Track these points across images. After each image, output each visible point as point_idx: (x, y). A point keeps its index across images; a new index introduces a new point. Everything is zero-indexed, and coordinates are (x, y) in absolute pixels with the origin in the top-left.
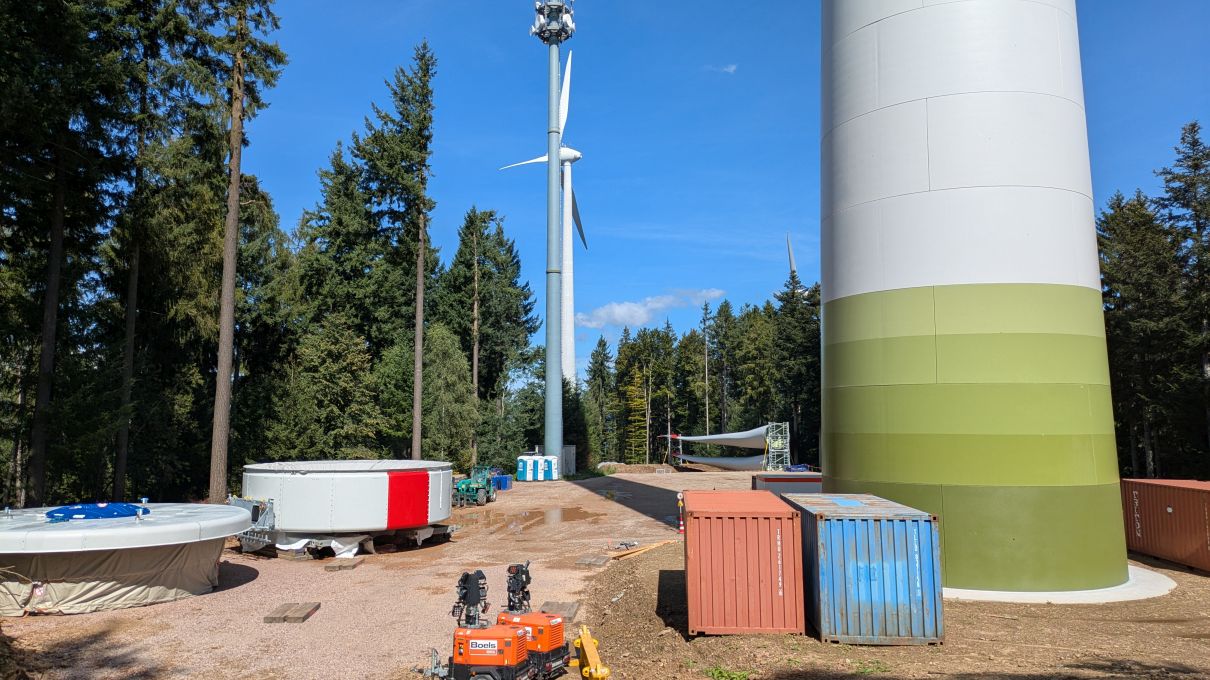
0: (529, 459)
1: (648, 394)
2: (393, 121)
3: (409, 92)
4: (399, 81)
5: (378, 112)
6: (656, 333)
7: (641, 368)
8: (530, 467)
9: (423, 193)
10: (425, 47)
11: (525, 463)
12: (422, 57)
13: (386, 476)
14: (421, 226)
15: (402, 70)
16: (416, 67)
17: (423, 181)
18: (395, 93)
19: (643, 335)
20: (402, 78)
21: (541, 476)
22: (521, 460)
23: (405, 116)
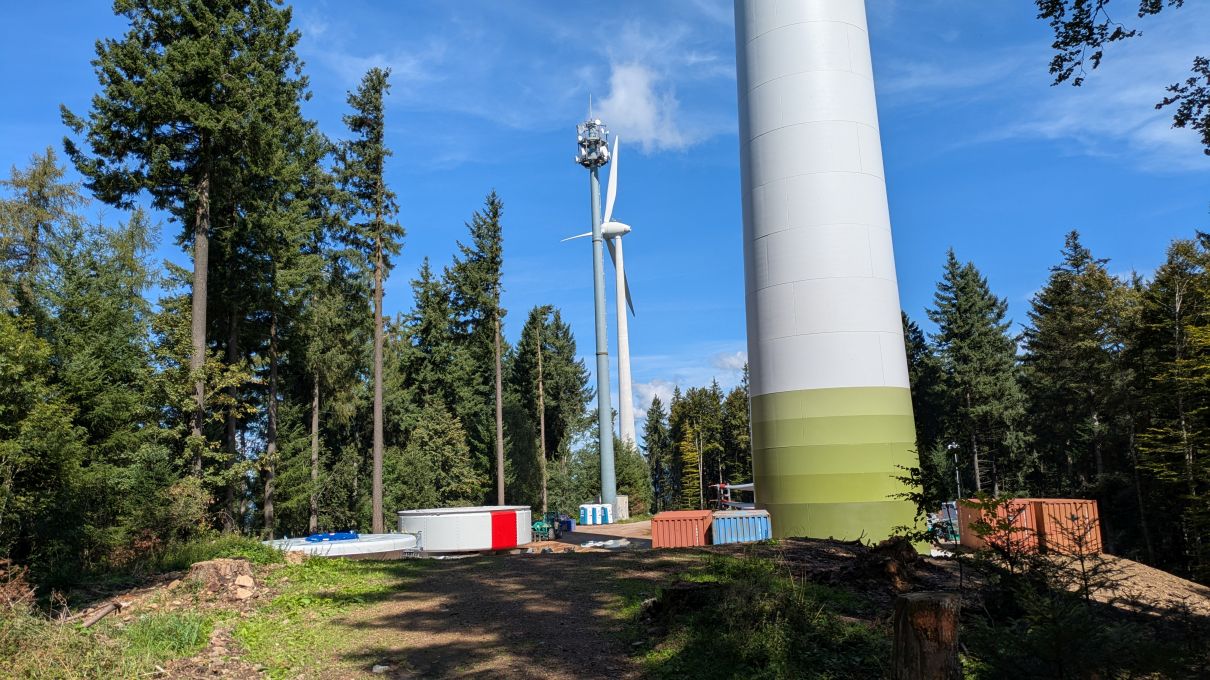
0: (589, 507)
1: (699, 448)
2: (473, 253)
3: (484, 231)
4: (476, 222)
5: (462, 247)
6: (703, 392)
7: (691, 425)
8: (590, 513)
9: (497, 306)
10: (494, 195)
11: (585, 510)
12: (492, 203)
13: (489, 514)
14: (497, 330)
15: (478, 214)
16: (487, 210)
17: (497, 295)
18: (473, 232)
19: (692, 394)
20: (478, 220)
21: (599, 521)
22: (583, 508)
23: (481, 248)
